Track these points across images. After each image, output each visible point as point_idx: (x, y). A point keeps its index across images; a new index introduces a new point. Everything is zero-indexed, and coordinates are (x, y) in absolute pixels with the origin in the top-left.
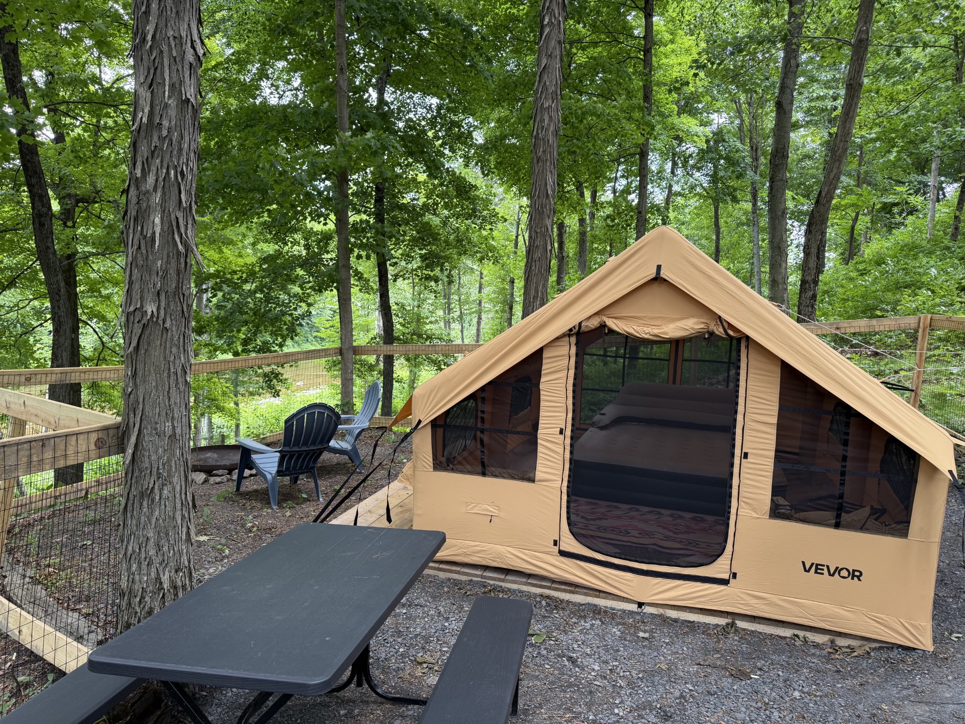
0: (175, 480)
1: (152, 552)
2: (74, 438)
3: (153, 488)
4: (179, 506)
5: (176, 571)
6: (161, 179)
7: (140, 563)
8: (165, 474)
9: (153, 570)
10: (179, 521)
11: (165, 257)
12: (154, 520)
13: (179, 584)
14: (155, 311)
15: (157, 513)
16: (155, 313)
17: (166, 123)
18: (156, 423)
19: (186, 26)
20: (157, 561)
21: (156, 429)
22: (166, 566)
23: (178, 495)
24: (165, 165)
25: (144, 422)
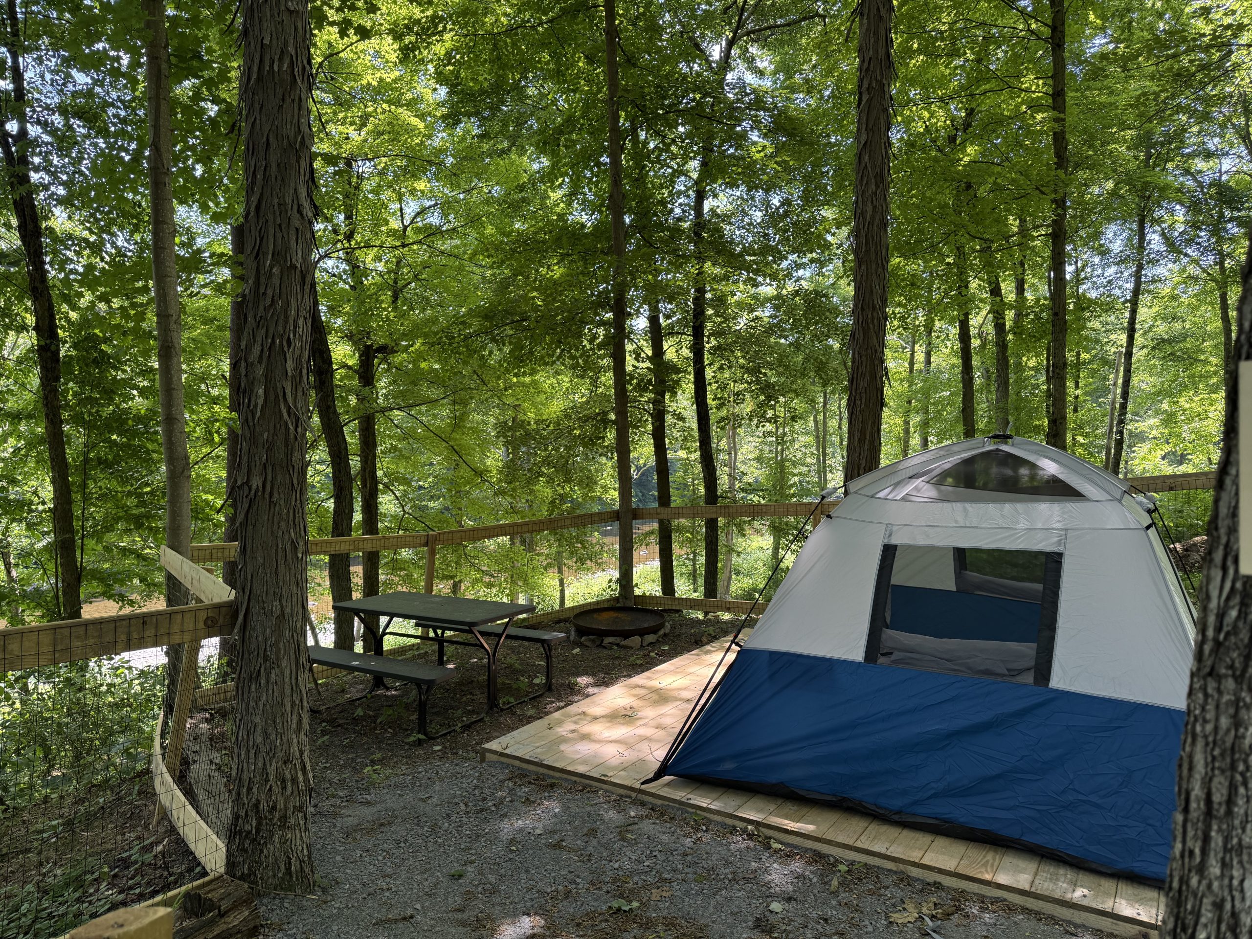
0: (284, 663)
1: (260, 740)
2: (180, 616)
3: (259, 671)
4: (288, 690)
5: (285, 762)
6: (266, 349)
7: (248, 751)
8: (273, 657)
9: (261, 759)
10: (289, 708)
11: (272, 428)
12: (261, 706)
13: (288, 776)
14: (260, 485)
15: (264, 698)
16: (261, 488)
17: (270, 292)
18: (264, 602)
19: (292, 191)
20: (264, 749)
21: (264, 608)
22: (274, 756)
23: (287, 680)
24: (271, 335)
25: (252, 601)
